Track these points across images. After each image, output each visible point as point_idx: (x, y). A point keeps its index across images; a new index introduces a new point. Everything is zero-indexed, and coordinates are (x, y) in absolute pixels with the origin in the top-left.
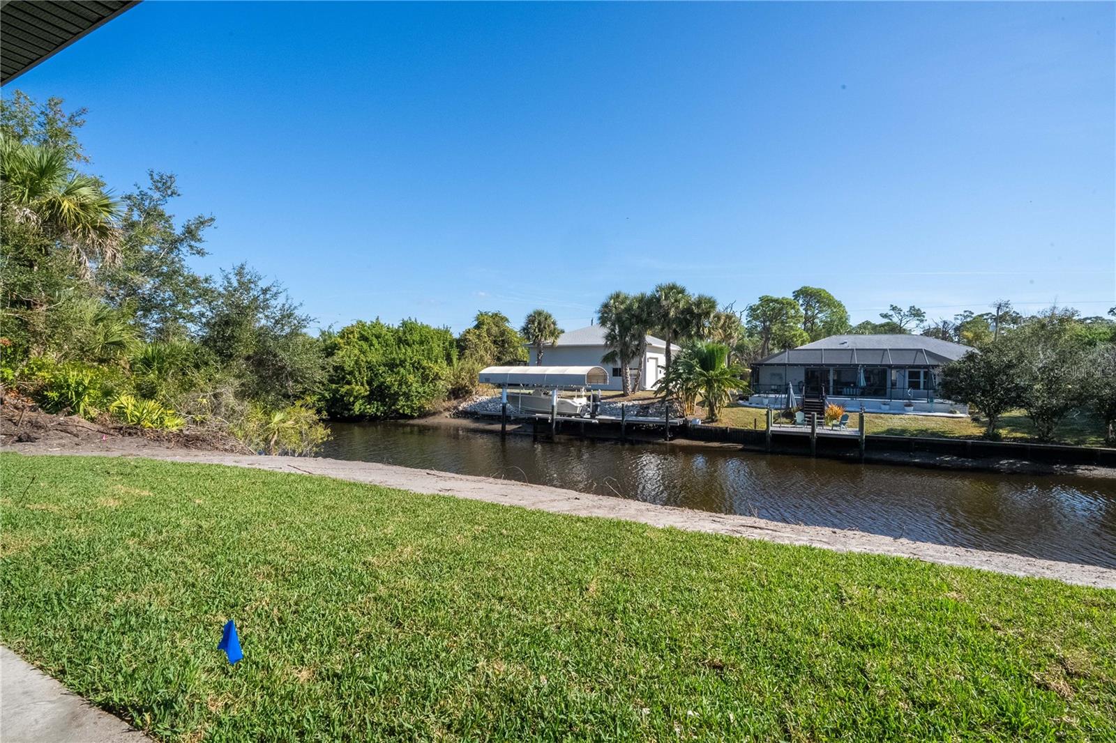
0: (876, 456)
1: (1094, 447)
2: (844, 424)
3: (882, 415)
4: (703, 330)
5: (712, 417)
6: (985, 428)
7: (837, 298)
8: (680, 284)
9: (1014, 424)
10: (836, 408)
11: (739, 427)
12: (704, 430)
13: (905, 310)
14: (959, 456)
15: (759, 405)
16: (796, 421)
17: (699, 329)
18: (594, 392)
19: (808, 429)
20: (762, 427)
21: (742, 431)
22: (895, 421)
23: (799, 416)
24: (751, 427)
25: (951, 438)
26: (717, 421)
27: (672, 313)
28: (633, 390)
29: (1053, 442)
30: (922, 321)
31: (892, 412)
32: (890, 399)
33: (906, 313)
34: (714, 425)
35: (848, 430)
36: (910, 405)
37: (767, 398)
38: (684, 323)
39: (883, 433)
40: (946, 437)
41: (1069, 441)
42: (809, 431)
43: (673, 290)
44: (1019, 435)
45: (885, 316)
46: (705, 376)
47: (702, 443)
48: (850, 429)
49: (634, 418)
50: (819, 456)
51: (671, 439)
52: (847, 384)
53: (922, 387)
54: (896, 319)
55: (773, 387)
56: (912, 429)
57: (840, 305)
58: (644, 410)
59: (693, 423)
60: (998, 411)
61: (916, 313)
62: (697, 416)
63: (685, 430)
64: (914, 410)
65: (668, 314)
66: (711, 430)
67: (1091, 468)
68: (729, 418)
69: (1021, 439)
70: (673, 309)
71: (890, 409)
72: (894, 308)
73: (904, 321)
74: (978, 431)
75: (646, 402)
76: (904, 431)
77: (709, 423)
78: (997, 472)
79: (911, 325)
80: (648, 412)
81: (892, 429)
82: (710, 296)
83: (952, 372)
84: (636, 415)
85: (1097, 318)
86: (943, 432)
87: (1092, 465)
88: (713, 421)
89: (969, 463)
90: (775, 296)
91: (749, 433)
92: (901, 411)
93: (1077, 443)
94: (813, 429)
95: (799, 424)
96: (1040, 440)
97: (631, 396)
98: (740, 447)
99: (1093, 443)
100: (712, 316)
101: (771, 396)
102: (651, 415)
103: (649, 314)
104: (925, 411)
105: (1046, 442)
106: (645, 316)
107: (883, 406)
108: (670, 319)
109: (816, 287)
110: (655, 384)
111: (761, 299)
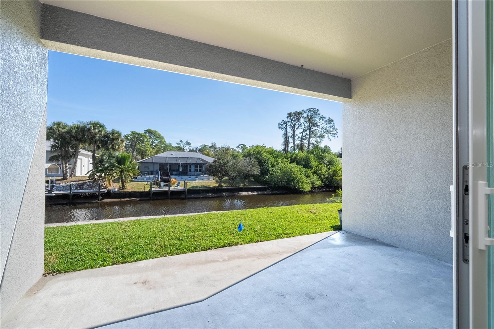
0: (190, 196)
1: (243, 187)
2: (179, 186)
3: (189, 182)
4: (115, 146)
5: (123, 187)
6: (219, 184)
7: (162, 135)
8: (101, 122)
9: (225, 182)
10: (174, 180)
11: (136, 190)
12: (120, 193)
13: (185, 142)
14: (213, 193)
15: (142, 181)
16: (161, 186)
17: (113, 146)
18: (51, 178)
19: (167, 189)
20: (147, 189)
21: (138, 192)
22: (193, 183)
23: (162, 184)
24: (142, 190)
25: (211, 187)
26: (125, 189)
27: (97, 137)
28: (71, 176)
29: (234, 186)
30: (190, 146)
31: (192, 180)
32: (191, 175)
33: (185, 143)
34: (124, 190)
35: (180, 188)
36: (197, 177)
37: (146, 177)
38: (104, 142)
39: (191, 188)
40: (208, 187)
41: (237, 186)
42: (168, 189)
43: (97, 125)
44: (226, 185)
45: (178, 144)
46: (120, 168)
47: (119, 200)
48: (181, 187)
49: (76, 191)
50: (171, 199)
51: (102, 199)
52: (174, 171)
53: (198, 171)
54: (182, 145)
55: (145, 172)
56: (199, 186)
57: (163, 138)
58: (81, 186)
59: (113, 191)
60: (222, 178)
61: (188, 144)
62: (115, 187)
63: (109, 194)
64: (198, 179)
65: (95, 137)
66: (123, 193)
67: (242, 193)
68: (131, 187)
69: (227, 186)
70: (98, 135)
71: (191, 179)
72: (181, 141)
73: (184, 146)
74: (217, 185)
75: (80, 182)
76: (197, 187)
77: (121, 190)
78: (222, 197)
79: (187, 148)
80: (83, 187)
81: (193, 186)
82: (118, 131)
83: (211, 166)
84: (75, 190)
85: (233, 149)
86: (208, 186)
87: (242, 192)
88: (123, 189)
89: (216, 195)
90: (138, 132)
91: (142, 193)
92: (194, 180)
93: (239, 186)
94: (169, 189)
95: (162, 187)
96: (231, 186)
97: (69, 179)
98: (138, 199)
99: (242, 186)
100: (120, 140)
101: (147, 176)
102: (86, 189)
103: (83, 136)
104: (201, 179)
105: (232, 186)
106: (80, 136)
107: (189, 178)
108: (96, 140)
109: (154, 130)
110: (88, 173)
111: (132, 132)
